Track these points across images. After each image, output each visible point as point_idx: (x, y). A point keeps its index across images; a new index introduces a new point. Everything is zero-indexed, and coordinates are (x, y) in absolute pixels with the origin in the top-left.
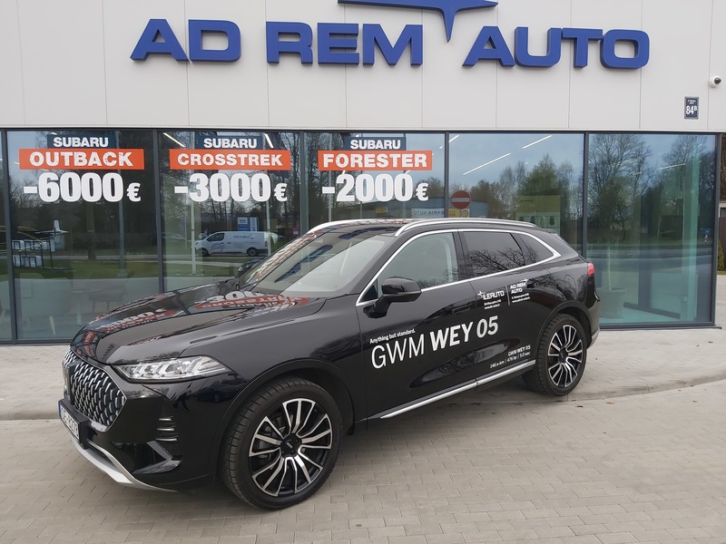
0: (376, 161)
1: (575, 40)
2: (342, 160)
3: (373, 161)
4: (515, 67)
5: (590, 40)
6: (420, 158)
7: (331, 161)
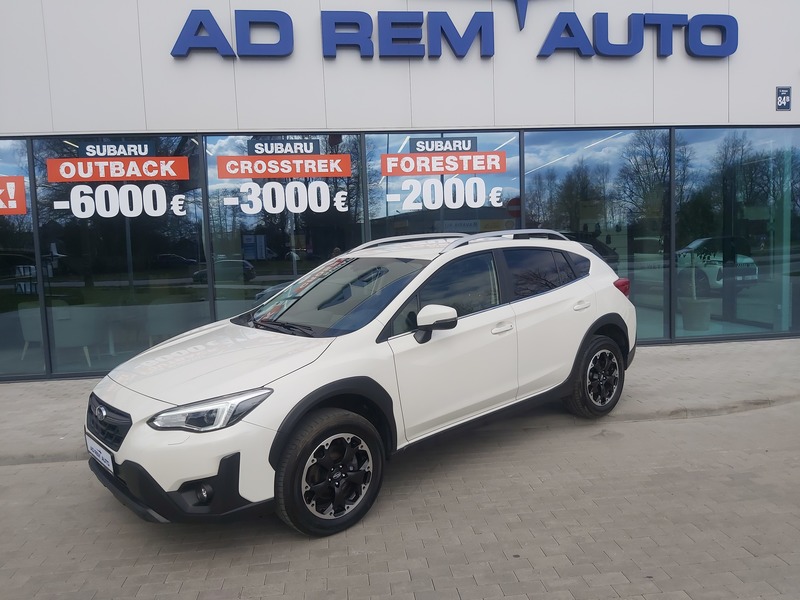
1: (658, 26)
2: (408, 163)
3: (441, 164)
4: (594, 58)
5: (674, 26)
6: (493, 160)
7: (396, 165)
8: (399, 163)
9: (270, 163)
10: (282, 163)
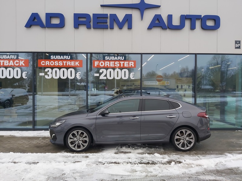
0: (115, 64)
1: (191, 19)
2: (102, 64)
3: (113, 64)
4: (168, 29)
5: (197, 19)
6: (131, 63)
7: (98, 64)
8: (99, 63)
9: (55, 62)
10: (60, 62)
